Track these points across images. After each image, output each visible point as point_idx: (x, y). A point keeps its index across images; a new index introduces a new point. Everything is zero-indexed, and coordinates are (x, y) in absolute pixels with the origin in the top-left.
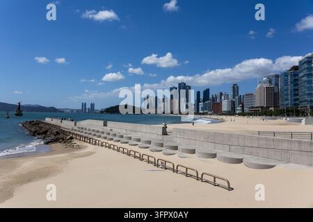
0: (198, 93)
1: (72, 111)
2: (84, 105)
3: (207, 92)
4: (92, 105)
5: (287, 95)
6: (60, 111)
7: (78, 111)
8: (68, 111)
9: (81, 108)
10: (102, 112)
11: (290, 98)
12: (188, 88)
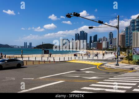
1: (18, 47)
2: (25, 44)
4: (31, 44)
5: (127, 39)
6: (12, 47)
7: (22, 47)
8: (16, 47)
9: (24, 46)
10: (35, 48)
11: (129, 41)
12: (86, 34)
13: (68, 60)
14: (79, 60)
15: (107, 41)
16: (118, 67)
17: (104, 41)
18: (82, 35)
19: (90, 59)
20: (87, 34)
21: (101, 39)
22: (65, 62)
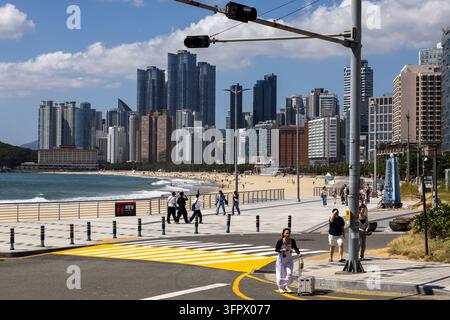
0: (236, 94)
3: (267, 89)
12: (204, 71)
13: (67, 243)
14: (140, 240)
15: (337, 112)
16: (355, 283)
17: (317, 114)
18: (181, 76)
19: (213, 232)
20: (212, 69)
21: (299, 99)
22: (46, 253)
